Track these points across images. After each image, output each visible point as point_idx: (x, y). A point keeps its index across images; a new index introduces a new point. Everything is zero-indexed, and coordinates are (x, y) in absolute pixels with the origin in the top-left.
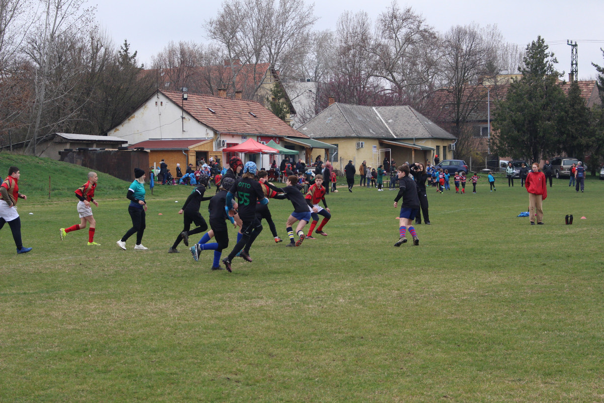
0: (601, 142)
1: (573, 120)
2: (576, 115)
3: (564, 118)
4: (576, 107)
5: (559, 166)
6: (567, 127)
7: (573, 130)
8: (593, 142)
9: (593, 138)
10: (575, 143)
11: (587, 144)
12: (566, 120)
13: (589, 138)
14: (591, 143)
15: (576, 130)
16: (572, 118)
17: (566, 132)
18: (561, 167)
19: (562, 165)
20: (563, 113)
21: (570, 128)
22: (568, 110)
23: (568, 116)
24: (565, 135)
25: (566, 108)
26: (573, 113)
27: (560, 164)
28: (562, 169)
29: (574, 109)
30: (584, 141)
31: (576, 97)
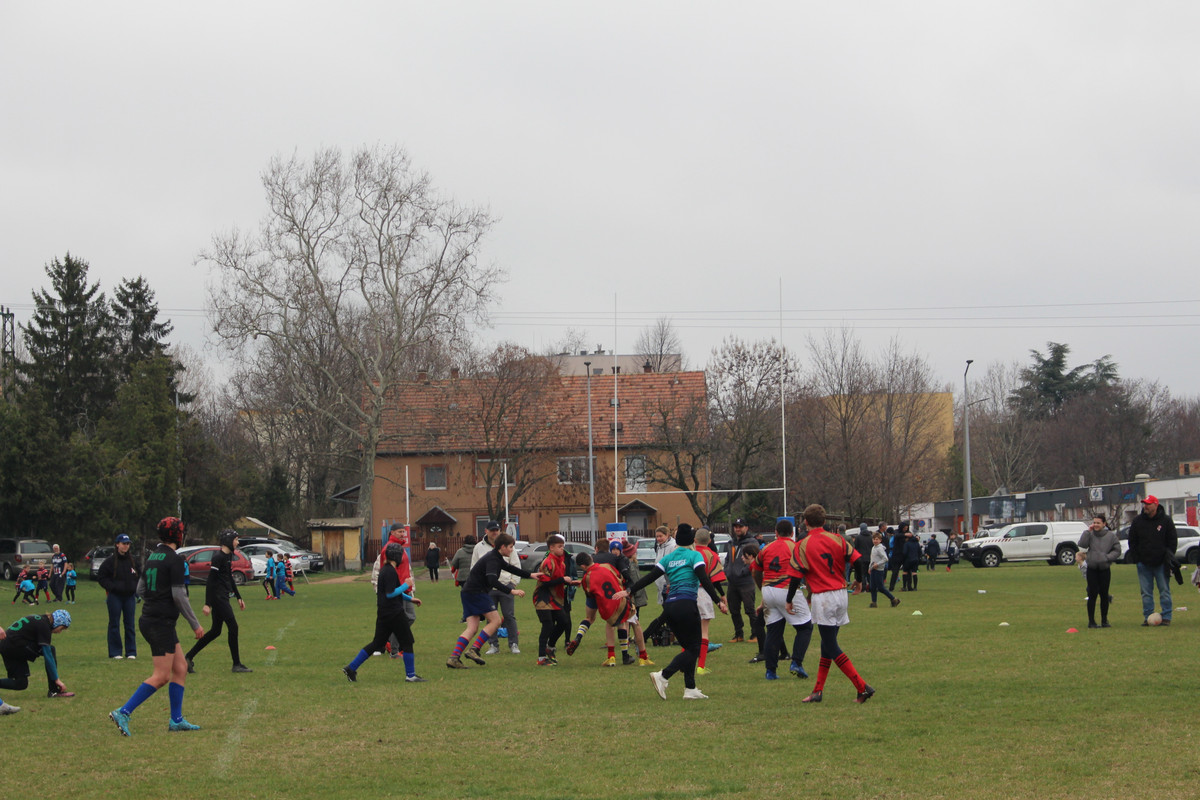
0: (89, 506)
1: (33, 462)
2: (40, 452)
3: (18, 459)
4: (40, 436)
5: (13, 555)
6: (25, 477)
7: (34, 483)
8: (74, 507)
9: (74, 499)
10: (39, 508)
11: (64, 512)
12: (21, 463)
13: (65, 498)
14: (70, 508)
15: (41, 482)
16: (32, 459)
17: (22, 487)
18: (16, 556)
19: (19, 553)
20: (15, 449)
21: (29, 479)
22: (25, 443)
23: (24, 454)
24: (19, 494)
25: (20, 438)
26: (34, 449)
27: (15, 551)
28: (20, 561)
29: (35, 440)
30: (57, 503)
31: (37, 418)
